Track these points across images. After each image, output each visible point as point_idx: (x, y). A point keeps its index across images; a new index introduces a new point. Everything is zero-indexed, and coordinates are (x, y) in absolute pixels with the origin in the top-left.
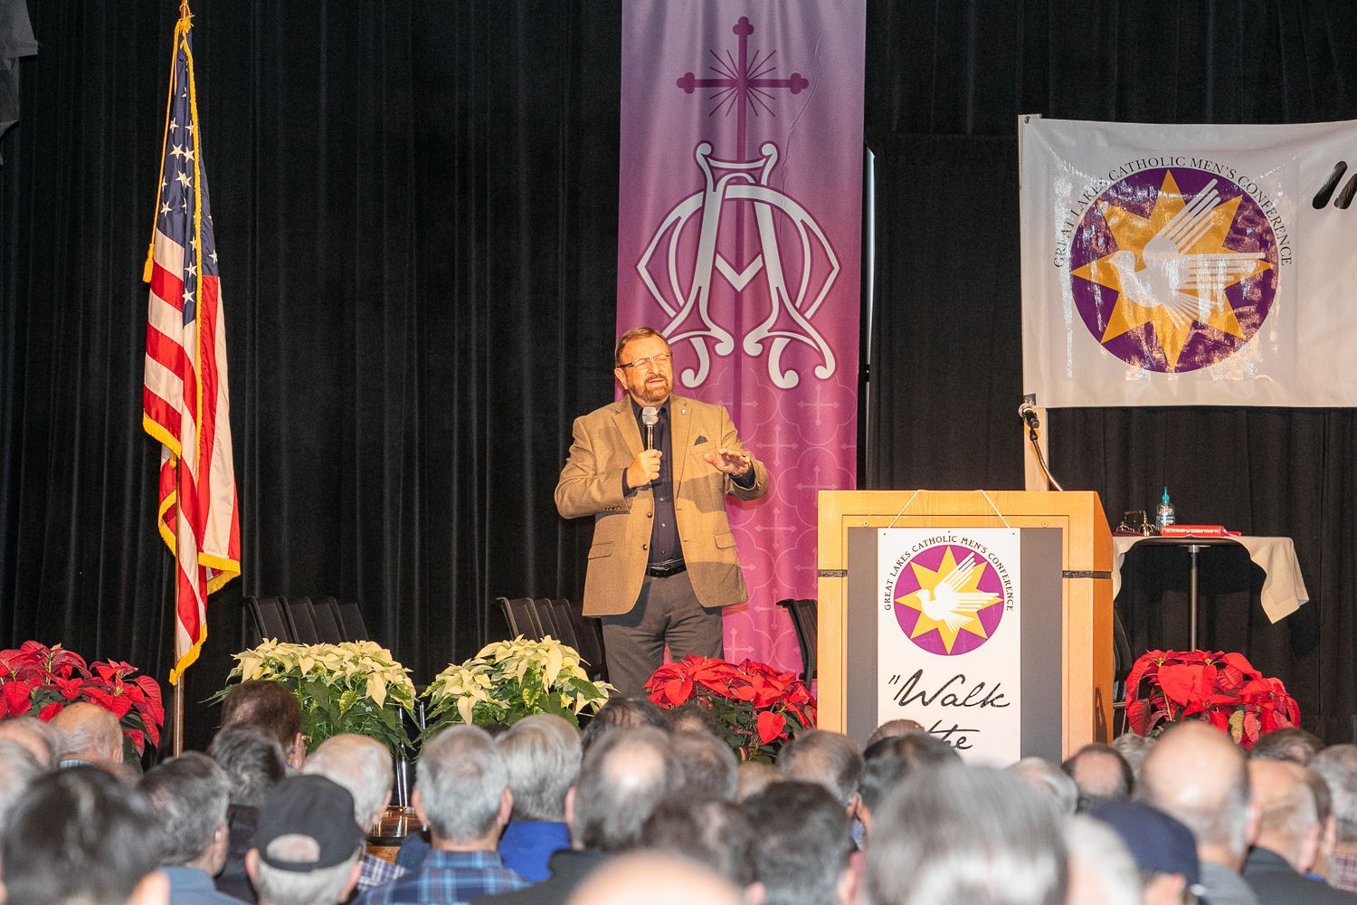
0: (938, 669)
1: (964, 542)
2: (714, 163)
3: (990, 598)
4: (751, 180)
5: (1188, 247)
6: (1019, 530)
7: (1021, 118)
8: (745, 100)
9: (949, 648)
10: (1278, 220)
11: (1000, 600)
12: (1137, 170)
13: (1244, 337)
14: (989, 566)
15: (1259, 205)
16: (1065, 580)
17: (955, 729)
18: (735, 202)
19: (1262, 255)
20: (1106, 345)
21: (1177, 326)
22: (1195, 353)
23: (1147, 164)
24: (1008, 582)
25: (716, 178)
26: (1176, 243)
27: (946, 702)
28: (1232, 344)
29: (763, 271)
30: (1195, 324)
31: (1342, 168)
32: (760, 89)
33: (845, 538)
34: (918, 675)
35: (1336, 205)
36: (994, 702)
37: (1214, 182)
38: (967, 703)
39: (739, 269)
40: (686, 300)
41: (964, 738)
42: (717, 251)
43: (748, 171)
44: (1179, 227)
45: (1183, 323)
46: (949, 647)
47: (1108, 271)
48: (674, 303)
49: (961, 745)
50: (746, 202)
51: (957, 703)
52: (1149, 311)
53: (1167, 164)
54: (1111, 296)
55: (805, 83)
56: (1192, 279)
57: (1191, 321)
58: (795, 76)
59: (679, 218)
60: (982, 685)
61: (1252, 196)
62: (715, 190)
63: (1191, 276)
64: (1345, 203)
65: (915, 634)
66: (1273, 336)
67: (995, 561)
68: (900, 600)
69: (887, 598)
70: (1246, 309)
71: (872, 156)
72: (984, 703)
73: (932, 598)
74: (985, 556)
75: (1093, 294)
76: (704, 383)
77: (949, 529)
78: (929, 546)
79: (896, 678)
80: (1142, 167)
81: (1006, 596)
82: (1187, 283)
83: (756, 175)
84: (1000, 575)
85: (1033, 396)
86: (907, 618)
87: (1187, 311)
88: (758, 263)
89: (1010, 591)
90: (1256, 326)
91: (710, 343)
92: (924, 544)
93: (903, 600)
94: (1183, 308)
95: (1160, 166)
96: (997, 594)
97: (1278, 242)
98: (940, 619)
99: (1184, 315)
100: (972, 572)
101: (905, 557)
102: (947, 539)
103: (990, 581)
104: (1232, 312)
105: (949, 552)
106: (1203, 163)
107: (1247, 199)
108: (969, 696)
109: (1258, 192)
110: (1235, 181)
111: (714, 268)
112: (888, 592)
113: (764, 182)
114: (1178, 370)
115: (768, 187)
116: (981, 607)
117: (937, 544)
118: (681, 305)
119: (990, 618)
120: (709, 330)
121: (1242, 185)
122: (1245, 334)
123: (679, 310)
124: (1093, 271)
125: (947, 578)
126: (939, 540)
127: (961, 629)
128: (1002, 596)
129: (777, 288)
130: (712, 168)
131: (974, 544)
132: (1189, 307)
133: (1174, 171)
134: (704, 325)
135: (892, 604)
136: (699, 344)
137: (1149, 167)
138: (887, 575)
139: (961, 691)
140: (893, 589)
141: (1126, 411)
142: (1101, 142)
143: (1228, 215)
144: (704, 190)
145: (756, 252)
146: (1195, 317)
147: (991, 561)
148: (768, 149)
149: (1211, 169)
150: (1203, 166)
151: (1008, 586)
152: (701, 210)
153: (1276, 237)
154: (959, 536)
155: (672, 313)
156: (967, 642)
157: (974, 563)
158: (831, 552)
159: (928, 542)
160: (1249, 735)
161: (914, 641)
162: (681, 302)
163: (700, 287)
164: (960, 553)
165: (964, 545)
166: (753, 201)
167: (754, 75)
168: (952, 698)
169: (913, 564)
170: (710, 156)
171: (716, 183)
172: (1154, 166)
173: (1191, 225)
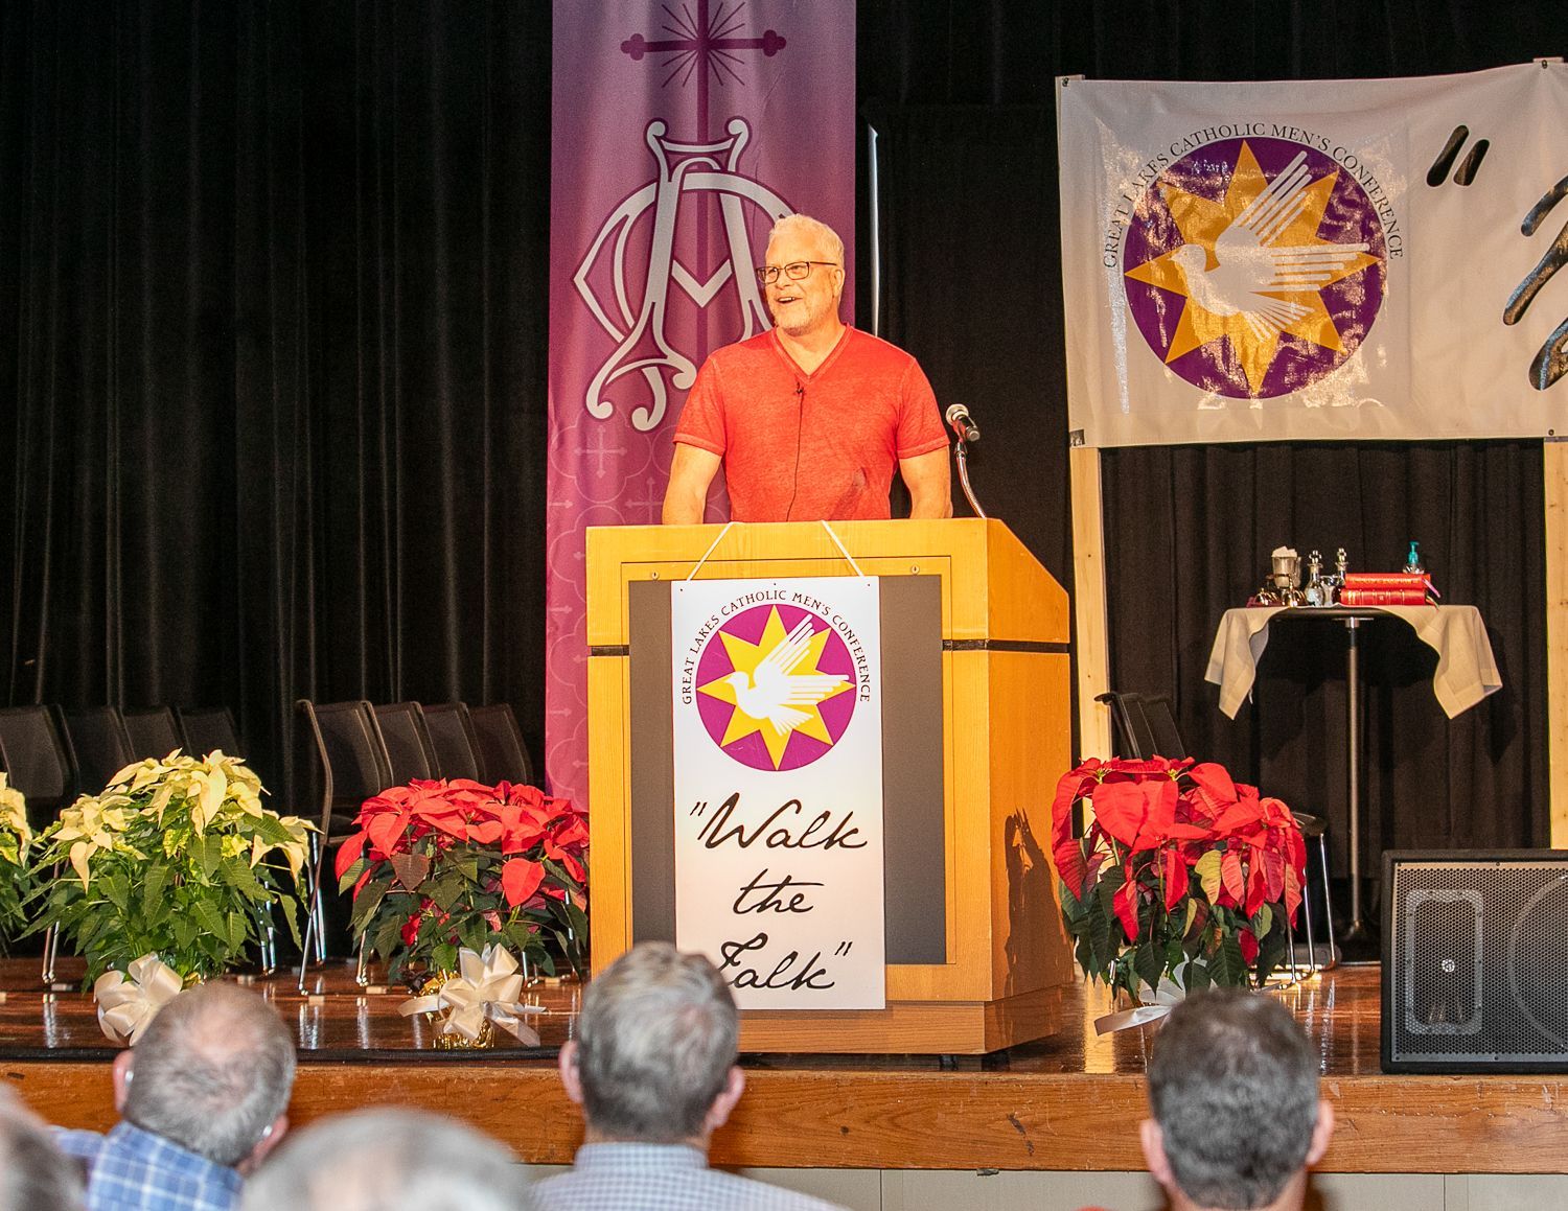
0: (761, 792)
1: (797, 599)
2: (669, 146)
3: (835, 684)
4: (716, 166)
5: (1273, 238)
6: (877, 578)
7: (1059, 80)
8: (706, 67)
9: (777, 761)
10: (1384, 202)
11: (853, 686)
12: (1205, 143)
13: (1345, 351)
14: (834, 635)
15: (1360, 182)
16: (947, 654)
17: (787, 882)
18: (696, 195)
19: (1366, 247)
20: (1170, 365)
21: (1261, 339)
22: (1285, 373)
23: (1217, 133)
24: (862, 659)
25: (672, 164)
26: (1257, 234)
27: (773, 842)
28: (1331, 361)
29: (732, 282)
30: (1286, 337)
31: (1461, 134)
32: (726, 51)
33: (626, 598)
34: (732, 801)
35: (1457, 179)
36: (845, 841)
37: (1303, 155)
38: (804, 843)
39: (702, 280)
40: (637, 320)
41: (801, 896)
42: (673, 257)
43: (710, 155)
44: (1260, 213)
45: (1269, 336)
46: (777, 757)
47: (1171, 270)
48: (621, 325)
49: (796, 907)
50: (710, 195)
51: (790, 843)
52: (1225, 320)
53: (1243, 133)
54: (1176, 302)
55: (781, 43)
56: (1279, 279)
57: (1277, 332)
58: (770, 34)
59: (627, 217)
60: (826, 815)
61: (1350, 171)
62: (670, 180)
63: (1276, 275)
64: (1468, 176)
65: (728, 739)
66: (1381, 352)
67: (843, 627)
68: (707, 689)
69: (687, 685)
70: (1347, 314)
71: (875, 134)
72: (830, 841)
73: (752, 685)
74: (828, 619)
75: (1153, 302)
76: (660, 424)
77: (774, 580)
78: (747, 607)
79: (701, 806)
80: (1211, 137)
81: (859, 680)
82: (1272, 284)
83: (721, 158)
84: (851, 648)
85: (1081, 433)
86: (716, 715)
87: (1271, 318)
88: (724, 272)
89: (864, 672)
90: (1361, 338)
91: (667, 373)
92: (738, 604)
93: (710, 689)
94: (1266, 316)
95: (1233, 136)
96: (846, 677)
97: (1385, 229)
98: (763, 717)
99: (1267, 324)
100: (810, 645)
101: (712, 623)
102: (772, 595)
103: (835, 658)
104: (1328, 319)
105: (775, 611)
106: (1288, 131)
107: (1344, 175)
108: (807, 833)
109: (1358, 166)
110: (1329, 153)
111: (671, 279)
112: (687, 677)
113: (732, 167)
114: (1262, 396)
115: (736, 174)
116: (823, 697)
117: (757, 604)
118: (631, 327)
119: (837, 712)
120: (665, 357)
121: (1339, 158)
122: (1346, 346)
123: (627, 333)
124: (1153, 273)
125: (771, 656)
126: (760, 597)
127: (794, 730)
128: (853, 680)
129: (750, 302)
130: (666, 152)
131: (810, 602)
132: (1276, 315)
133: (1250, 141)
134: (660, 351)
135: (693, 695)
136: (653, 375)
137: (1220, 138)
138: (686, 653)
139: (794, 823)
140: (694, 672)
141: (1201, 448)
142: (1159, 108)
143: (1321, 196)
144: (658, 180)
145: (724, 256)
146: (1283, 327)
147: (836, 628)
148: (737, 127)
149: (1298, 138)
150: (1287, 135)
151: (862, 664)
152: (654, 206)
153: (1383, 225)
154: (790, 590)
155: (619, 337)
156: (803, 751)
157: (813, 631)
158: (607, 620)
159: (744, 601)
160: (1229, 889)
161: (730, 750)
162: (631, 323)
163: (654, 304)
164: (792, 617)
165: (796, 604)
166: (718, 192)
167: (716, 35)
168: (782, 836)
169: (723, 635)
170: (664, 137)
171: (671, 171)
172: (1227, 136)
173: (1275, 209)
